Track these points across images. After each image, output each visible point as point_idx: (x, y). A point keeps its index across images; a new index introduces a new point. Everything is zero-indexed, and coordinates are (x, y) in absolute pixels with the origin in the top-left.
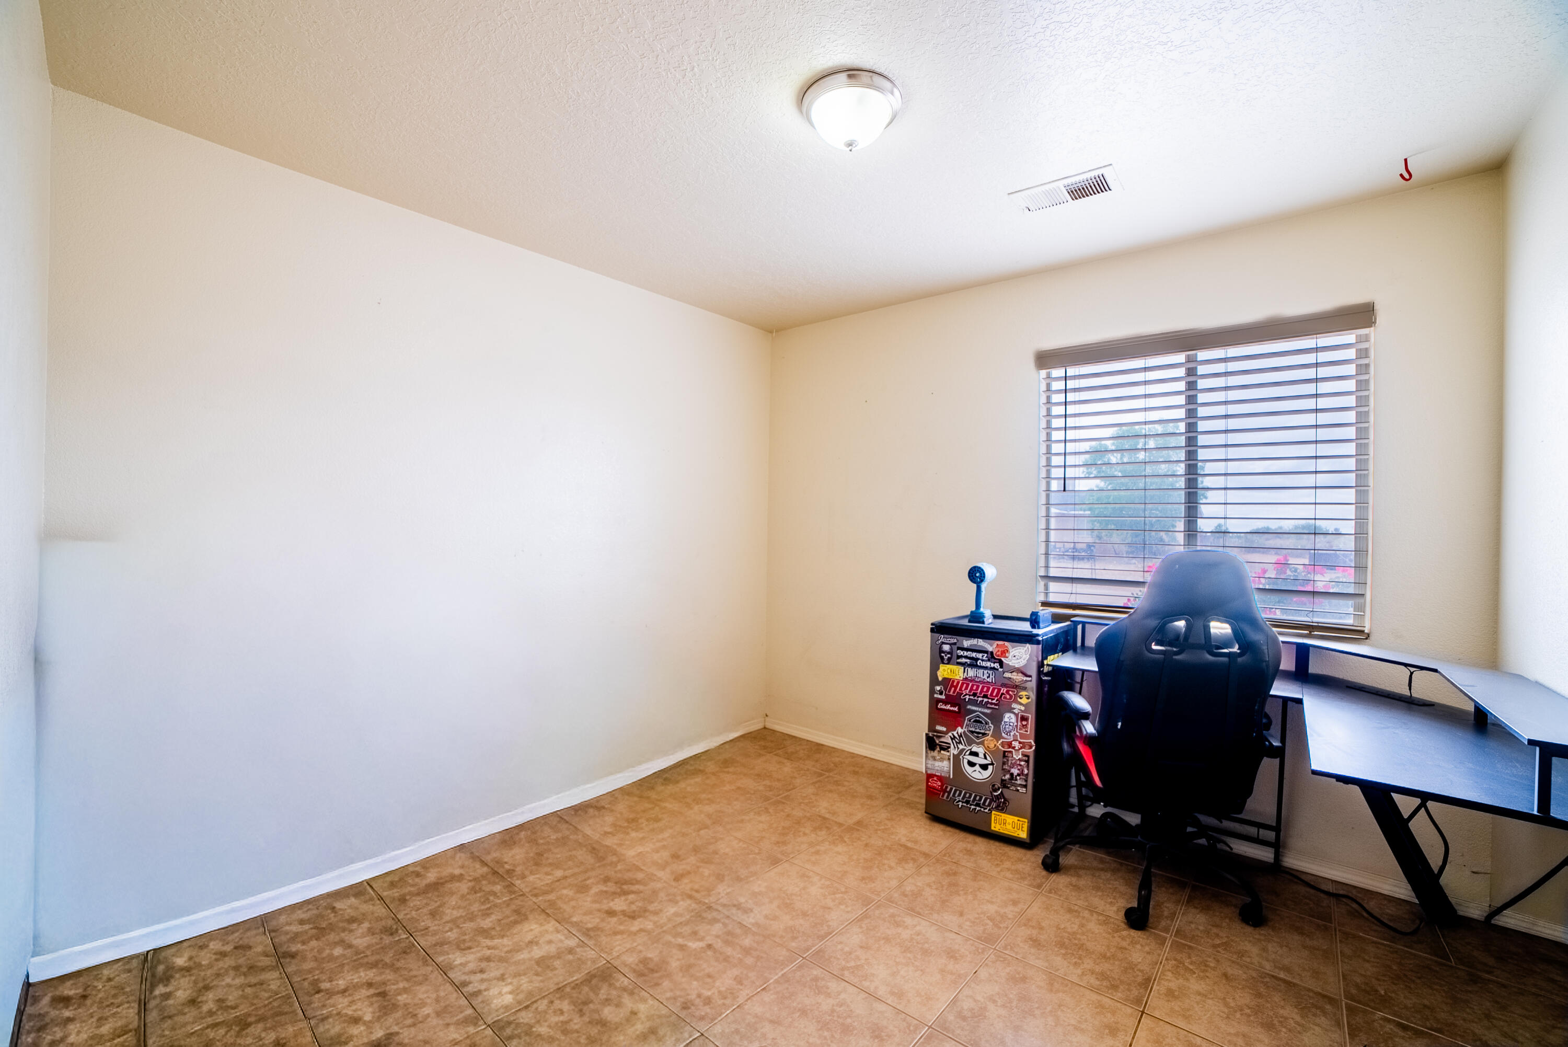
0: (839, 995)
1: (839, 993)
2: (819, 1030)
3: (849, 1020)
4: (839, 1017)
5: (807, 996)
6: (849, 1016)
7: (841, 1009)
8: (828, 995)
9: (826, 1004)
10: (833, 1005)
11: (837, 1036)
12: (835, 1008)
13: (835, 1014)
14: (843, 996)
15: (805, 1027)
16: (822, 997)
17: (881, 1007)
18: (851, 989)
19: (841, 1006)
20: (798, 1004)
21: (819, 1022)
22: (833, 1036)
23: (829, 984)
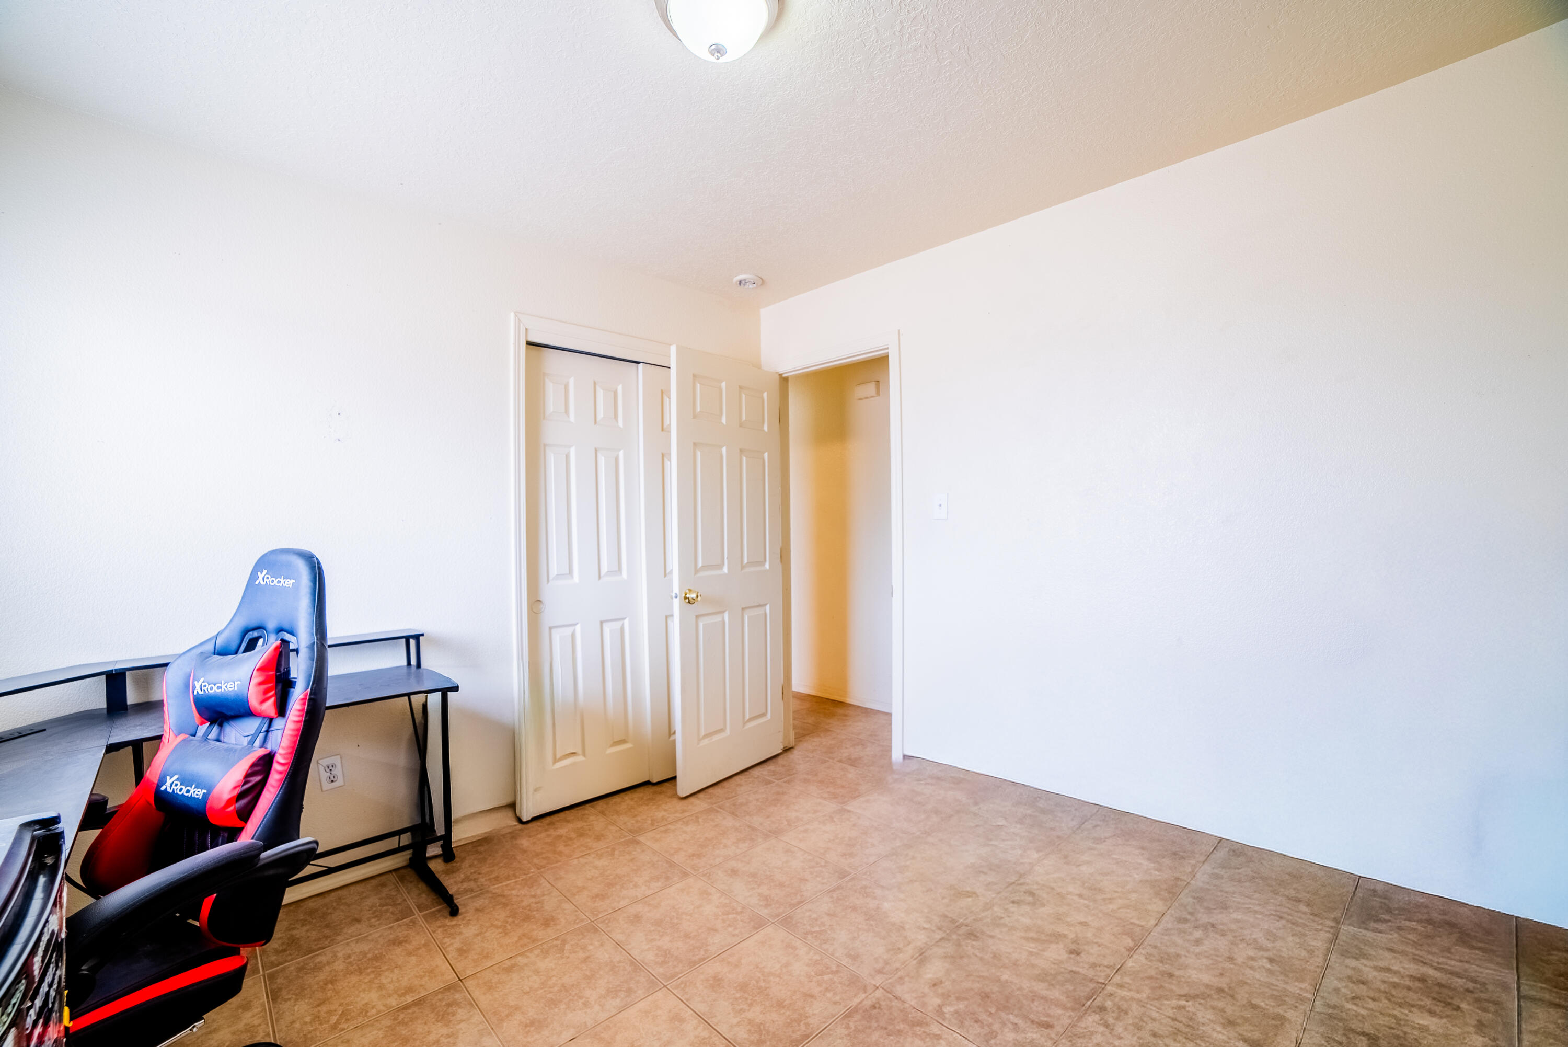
0: (738, 1023)
1: (738, 1024)
2: (768, 988)
3: (738, 995)
4: (746, 999)
5: (773, 1022)
6: (736, 999)
7: (741, 1007)
8: (750, 1022)
9: (755, 1013)
10: (749, 1010)
11: (754, 982)
12: (748, 1008)
13: (749, 1001)
14: (735, 1021)
15: (781, 990)
16: (758, 1021)
17: (701, 1008)
18: (723, 1029)
19: (741, 1010)
20: (784, 1013)
21: (767, 995)
22: (757, 982)
23: (746, 1036)
